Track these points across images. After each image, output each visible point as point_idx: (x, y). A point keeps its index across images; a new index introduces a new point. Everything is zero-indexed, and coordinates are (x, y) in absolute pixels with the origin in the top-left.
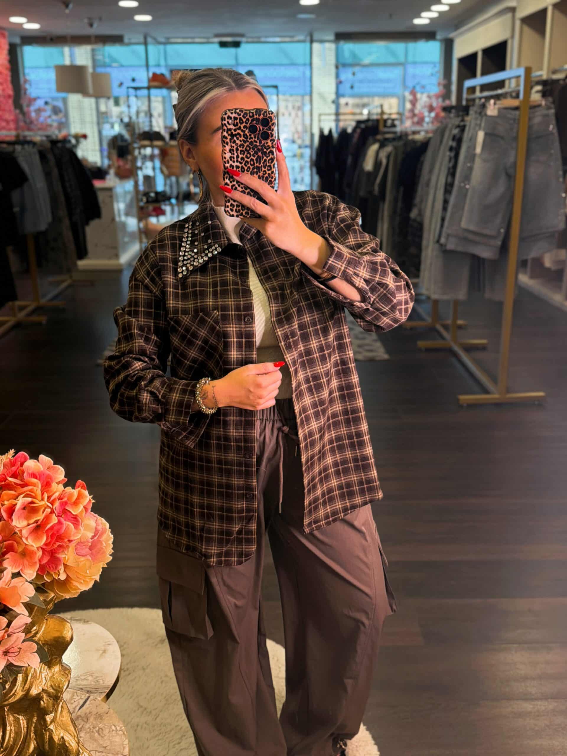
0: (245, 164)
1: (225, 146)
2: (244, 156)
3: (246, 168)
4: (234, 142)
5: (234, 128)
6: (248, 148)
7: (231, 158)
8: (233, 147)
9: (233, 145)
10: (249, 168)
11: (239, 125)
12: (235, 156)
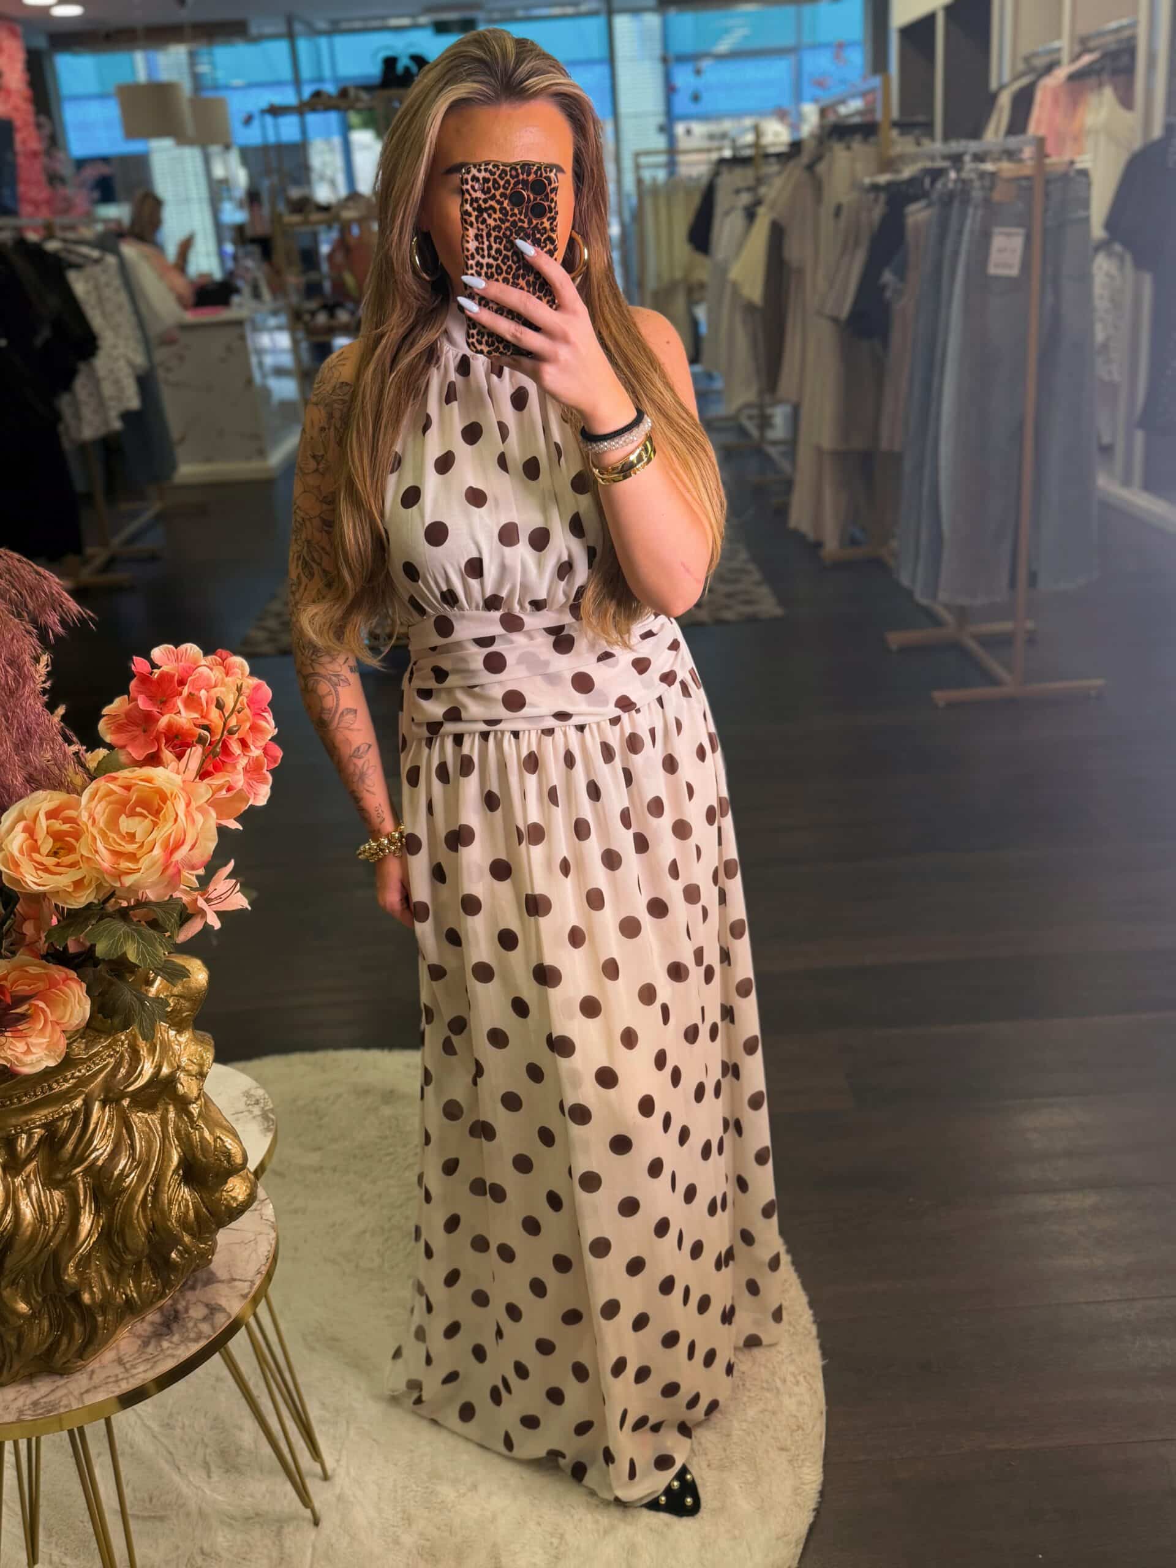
0: (503, 261)
1: (468, 230)
2: (502, 247)
3: (504, 268)
4: (484, 221)
5: (483, 197)
6: (508, 233)
7: (477, 249)
8: (482, 230)
9: (481, 226)
10: (510, 267)
11: (493, 191)
12: (485, 247)
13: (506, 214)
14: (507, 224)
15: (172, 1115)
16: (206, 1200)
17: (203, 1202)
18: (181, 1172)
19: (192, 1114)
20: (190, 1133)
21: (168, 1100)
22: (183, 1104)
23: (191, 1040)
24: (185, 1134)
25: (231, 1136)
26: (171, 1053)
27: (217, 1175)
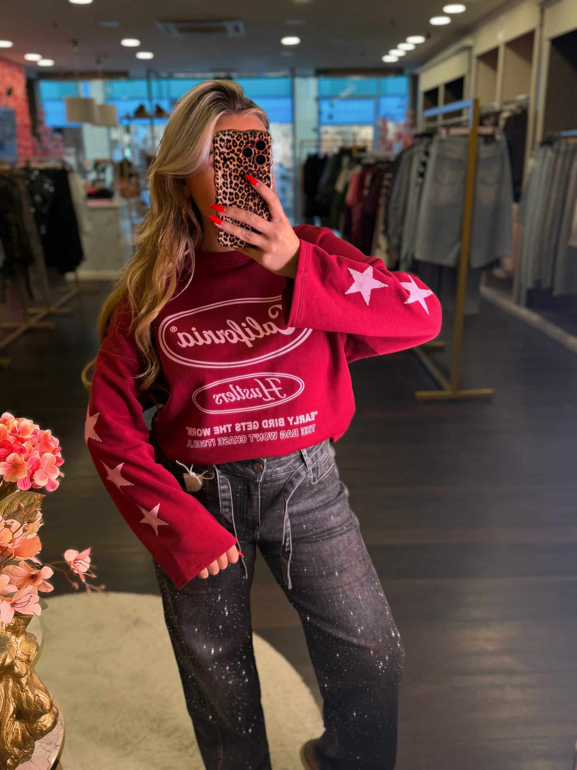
0: (239, 191)
4: (228, 166)
5: (227, 151)
6: (242, 173)
7: (224, 183)
8: (227, 172)
9: (226, 169)
11: (233, 148)
13: (241, 162)
14: (242, 168)
15: (11, 684)
16: (28, 728)
17: (27, 729)
18: (15, 716)
19: (23, 684)
20: (21, 695)
21: (9, 676)
22: (17, 678)
23: (24, 641)
24: (18, 695)
25: (44, 694)
26: (12, 650)
27: (35, 715)
